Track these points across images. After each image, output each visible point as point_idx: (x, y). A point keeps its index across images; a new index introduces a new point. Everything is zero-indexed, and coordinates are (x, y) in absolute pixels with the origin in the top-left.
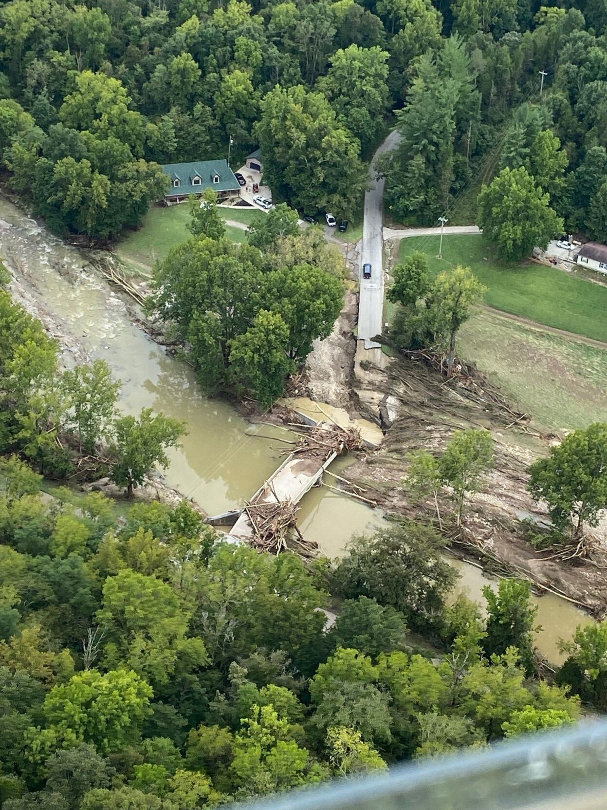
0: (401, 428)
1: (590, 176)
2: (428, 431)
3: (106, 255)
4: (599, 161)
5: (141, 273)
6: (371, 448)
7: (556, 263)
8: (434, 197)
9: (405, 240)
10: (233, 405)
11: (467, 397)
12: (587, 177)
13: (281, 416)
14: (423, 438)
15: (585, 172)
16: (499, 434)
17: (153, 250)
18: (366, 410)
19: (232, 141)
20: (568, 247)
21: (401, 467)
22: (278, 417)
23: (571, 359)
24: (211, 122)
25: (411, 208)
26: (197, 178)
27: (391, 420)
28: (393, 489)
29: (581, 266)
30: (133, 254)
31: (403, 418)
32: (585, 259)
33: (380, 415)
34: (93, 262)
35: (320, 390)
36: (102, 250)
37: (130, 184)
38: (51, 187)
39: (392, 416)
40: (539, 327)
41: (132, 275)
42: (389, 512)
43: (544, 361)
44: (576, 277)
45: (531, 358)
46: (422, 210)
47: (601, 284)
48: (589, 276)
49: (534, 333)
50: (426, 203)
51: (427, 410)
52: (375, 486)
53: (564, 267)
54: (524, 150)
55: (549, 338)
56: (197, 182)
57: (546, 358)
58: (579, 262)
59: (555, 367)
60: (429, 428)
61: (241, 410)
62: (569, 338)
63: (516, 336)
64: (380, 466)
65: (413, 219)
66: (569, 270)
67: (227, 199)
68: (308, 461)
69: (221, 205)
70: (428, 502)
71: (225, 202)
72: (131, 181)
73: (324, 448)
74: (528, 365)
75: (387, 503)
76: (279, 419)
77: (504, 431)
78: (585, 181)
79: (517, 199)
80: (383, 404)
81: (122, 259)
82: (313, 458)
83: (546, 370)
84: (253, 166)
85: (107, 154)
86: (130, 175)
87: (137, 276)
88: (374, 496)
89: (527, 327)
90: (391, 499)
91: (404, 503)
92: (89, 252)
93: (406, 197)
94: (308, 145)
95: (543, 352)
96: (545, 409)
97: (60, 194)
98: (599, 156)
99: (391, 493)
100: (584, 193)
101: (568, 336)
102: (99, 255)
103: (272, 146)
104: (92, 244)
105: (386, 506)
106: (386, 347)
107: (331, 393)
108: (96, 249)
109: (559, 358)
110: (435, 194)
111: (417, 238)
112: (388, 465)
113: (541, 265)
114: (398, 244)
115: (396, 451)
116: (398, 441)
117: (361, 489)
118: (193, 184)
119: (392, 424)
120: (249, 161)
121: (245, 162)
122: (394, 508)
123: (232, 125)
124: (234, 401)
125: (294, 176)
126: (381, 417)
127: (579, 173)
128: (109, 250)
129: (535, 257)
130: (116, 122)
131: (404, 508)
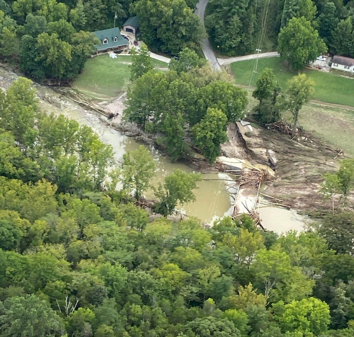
0: (283, 166)
1: (328, 19)
2: (296, 166)
3: (69, 89)
4: (332, 10)
5: (95, 98)
6: (273, 178)
7: (320, 69)
8: (246, 38)
9: (232, 64)
10: (187, 165)
11: (306, 145)
12: (327, 20)
13: (217, 167)
14: (296, 170)
15: (325, 17)
16: (331, 162)
17: (95, 84)
18: (260, 159)
19: (116, 16)
20: (323, 59)
21: (293, 186)
22: (215, 168)
23: (348, 118)
24: (102, 6)
25: (234, 46)
26: (105, 40)
27: (275, 162)
28: (295, 198)
29: (333, 69)
30: (85, 87)
31: (281, 160)
32: (336, 64)
33: (269, 160)
34: (64, 94)
35: (229, 151)
36: (65, 86)
37: (81, 46)
38: (35, 52)
39: (275, 160)
40: (324, 104)
41: (91, 99)
42: (299, 210)
43: (335, 121)
44: (333, 75)
45: (327, 121)
46: (239, 46)
47: (347, 77)
48: (340, 74)
49: (323, 107)
50: (241, 42)
51: (291, 155)
52: (286, 198)
53: (326, 70)
54: (296, 7)
55: (331, 109)
56: (106, 42)
57: (335, 119)
58: (332, 67)
59: (342, 124)
60: (296, 164)
61: (193, 167)
62: (342, 108)
63: (314, 110)
64: (282, 187)
65: (233, 52)
66: (328, 72)
67: (122, 50)
68: (249, 189)
69: (121, 54)
70: (316, 202)
71: (122, 52)
72: (81, 44)
73: (254, 181)
74: (328, 125)
75: (295, 206)
76: (216, 169)
77: (334, 161)
78: (326, 22)
79: (305, 34)
80: (267, 154)
81: (80, 90)
82: (250, 187)
83: (338, 126)
84: (128, 30)
85: (63, 29)
86: (80, 40)
87: (94, 100)
88: (287, 203)
89: (318, 105)
90: (296, 204)
91: (304, 205)
92: (58, 88)
93: (230, 39)
94: (174, 14)
95: (332, 117)
96: (348, 146)
97: (43, 56)
98: (332, 8)
99: (294, 200)
100: (325, 29)
101: (341, 107)
102: (65, 90)
103: (148, 16)
104: (59, 84)
105: (296, 208)
106: (252, 124)
107: (236, 152)
108: (61, 86)
109: (342, 119)
110: (246, 36)
111: (239, 62)
112: (286, 186)
113: (312, 70)
114: (229, 67)
115: (286, 178)
116: (284, 173)
117: (280, 200)
118: (104, 43)
119: (277, 164)
120: (125, 28)
121: (123, 28)
122: (300, 208)
123: (115, 7)
124: (188, 162)
125: (165, 33)
126: (270, 161)
127: (321, 18)
128: (70, 87)
129: (309, 67)
130: (52, 10)
131: (305, 207)
